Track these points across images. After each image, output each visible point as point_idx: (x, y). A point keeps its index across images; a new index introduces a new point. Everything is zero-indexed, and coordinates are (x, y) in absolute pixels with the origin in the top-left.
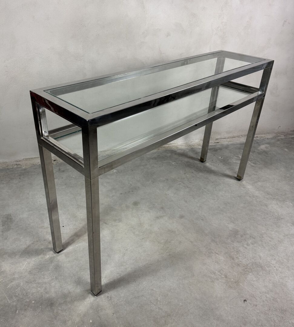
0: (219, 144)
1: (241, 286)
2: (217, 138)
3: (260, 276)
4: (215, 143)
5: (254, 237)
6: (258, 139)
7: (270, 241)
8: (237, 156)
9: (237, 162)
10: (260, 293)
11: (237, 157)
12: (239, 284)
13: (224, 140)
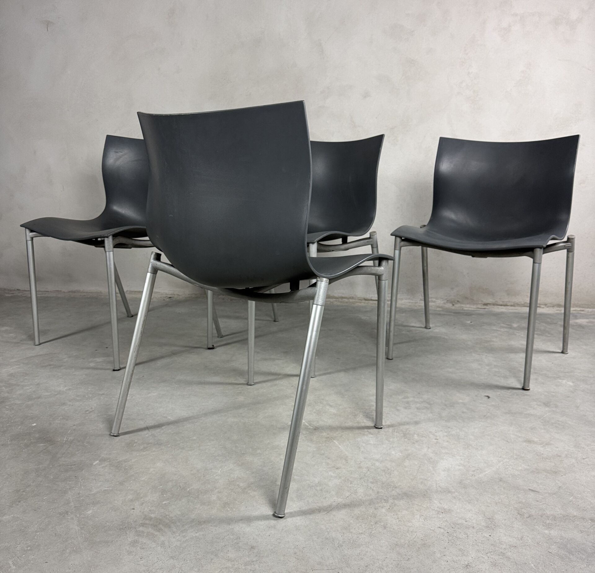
0: (486, 310)
1: (335, 443)
2: (485, 301)
3: (389, 441)
4: (478, 308)
5: (432, 403)
6: (582, 312)
7: (463, 412)
8: (509, 324)
9: (499, 329)
10: (365, 458)
11: (507, 324)
12: (333, 441)
13: (503, 307)
